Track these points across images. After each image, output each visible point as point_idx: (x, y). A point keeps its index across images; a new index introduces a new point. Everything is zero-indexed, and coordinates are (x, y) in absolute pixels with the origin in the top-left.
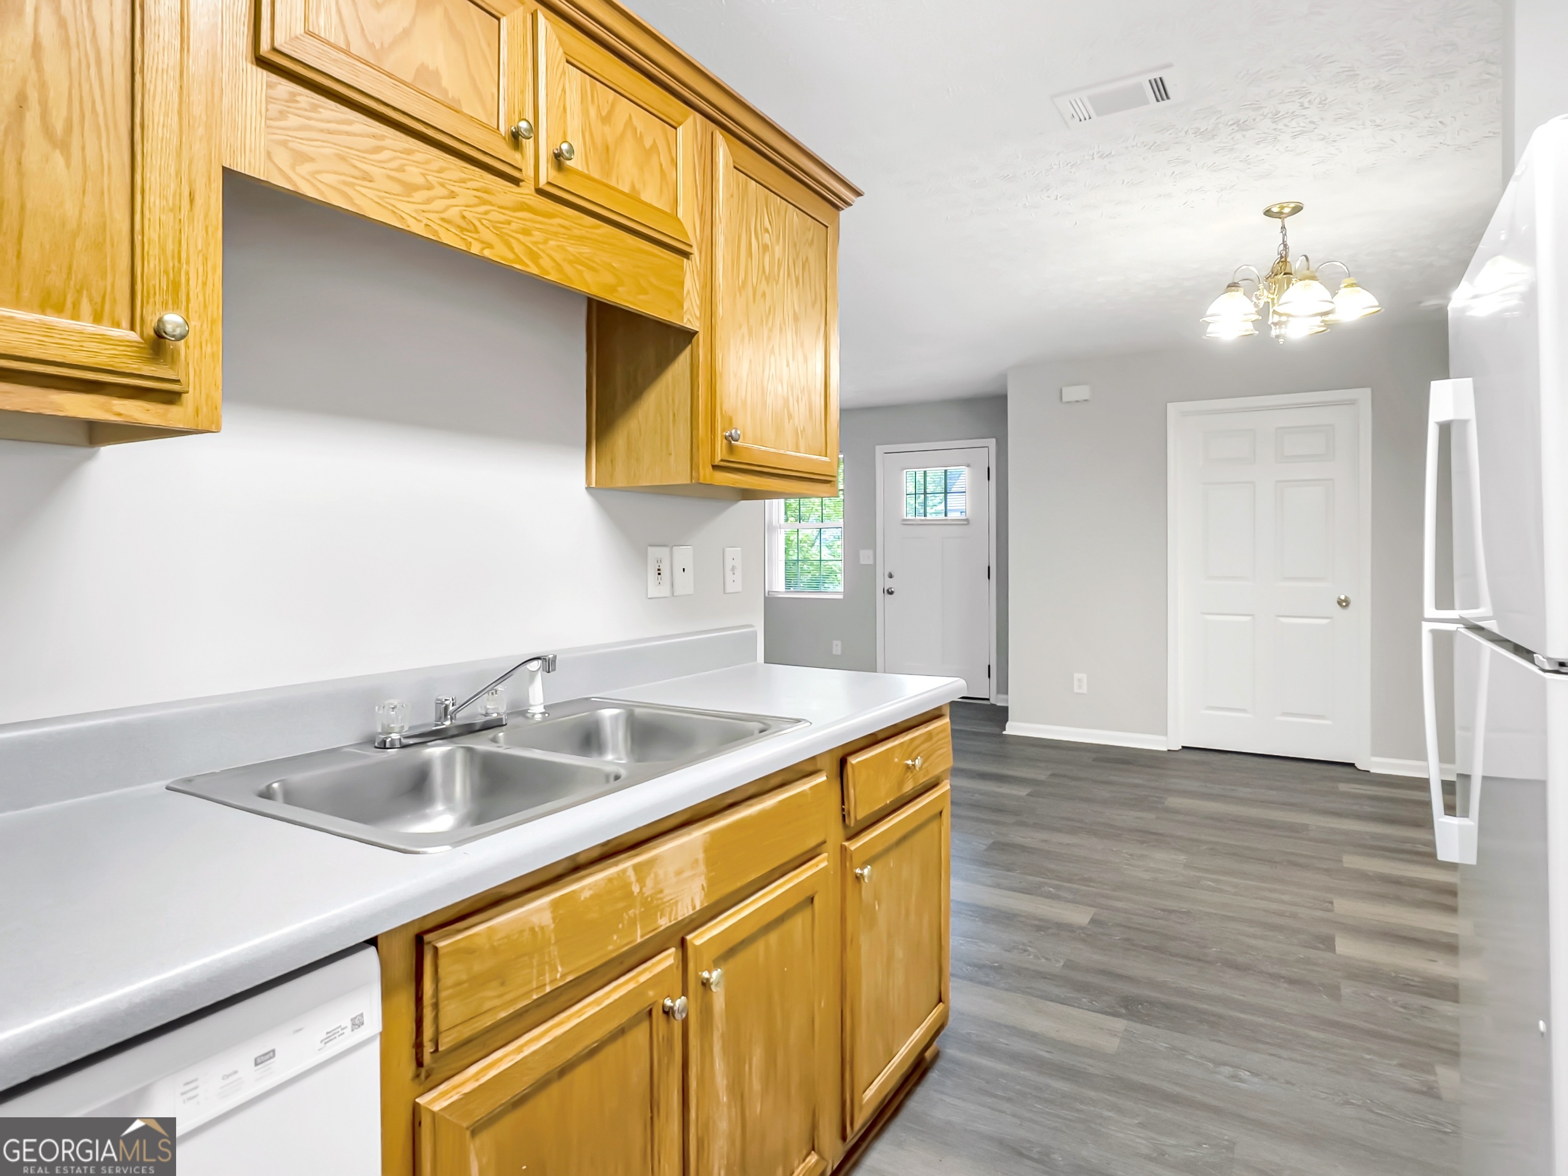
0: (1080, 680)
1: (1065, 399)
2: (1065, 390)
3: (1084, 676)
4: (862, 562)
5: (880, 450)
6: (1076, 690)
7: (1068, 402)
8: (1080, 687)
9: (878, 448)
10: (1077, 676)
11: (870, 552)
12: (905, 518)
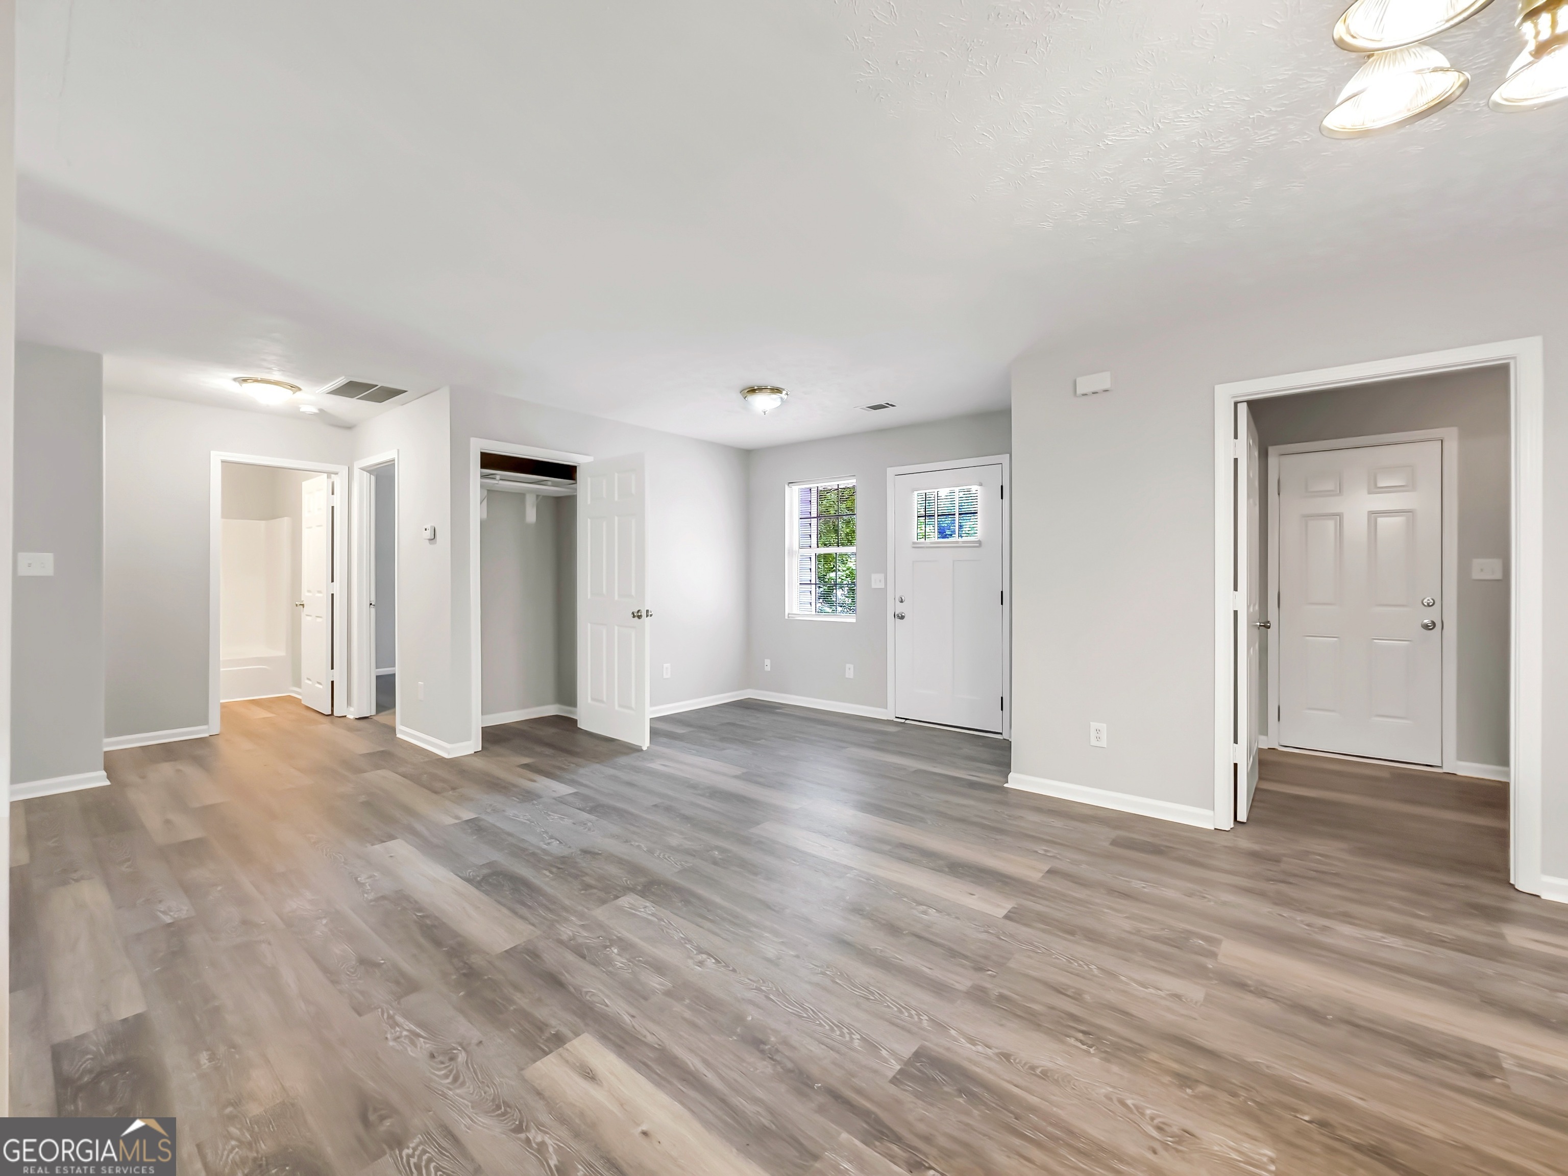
0: (1098, 731)
1: (1080, 391)
2: (1079, 380)
3: (1103, 727)
4: (874, 586)
5: (891, 471)
6: (1094, 742)
7: (1084, 395)
8: (1098, 738)
9: (889, 470)
10: (1094, 725)
11: (882, 576)
12: (916, 540)
